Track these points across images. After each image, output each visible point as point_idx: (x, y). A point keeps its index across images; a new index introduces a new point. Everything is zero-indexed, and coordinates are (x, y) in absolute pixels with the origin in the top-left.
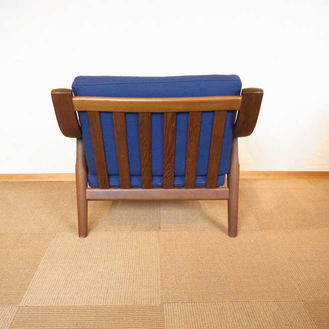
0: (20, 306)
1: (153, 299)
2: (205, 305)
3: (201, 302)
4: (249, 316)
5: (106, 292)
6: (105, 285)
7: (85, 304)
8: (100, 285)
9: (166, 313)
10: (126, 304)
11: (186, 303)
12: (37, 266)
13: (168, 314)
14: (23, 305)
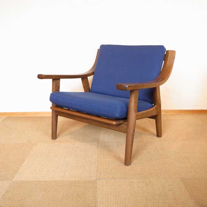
0: (13, 180)
1: (91, 177)
2: (122, 180)
4: (147, 185)
5: (64, 173)
6: (63, 170)
7: (51, 180)
8: (61, 170)
10: (75, 180)
11: (111, 179)
12: (24, 160)
13: (99, 184)
14: (15, 180)
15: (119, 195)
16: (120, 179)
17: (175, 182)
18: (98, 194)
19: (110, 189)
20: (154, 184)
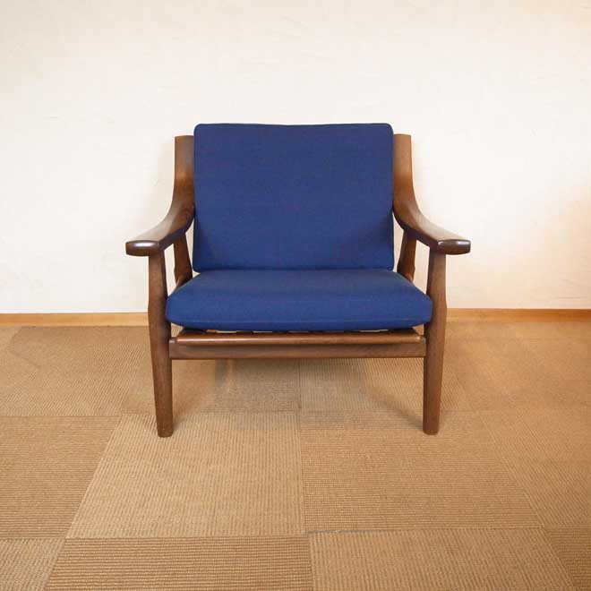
0: (68, 537)
1: (292, 527)
2: (379, 534)
3: (372, 531)
4: (452, 553)
5: (212, 514)
6: (209, 503)
7: (176, 535)
8: (201, 504)
9: (314, 549)
10: (245, 534)
11: (347, 531)
12: (92, 472)
13: (316, 550)
14: (72, 537)
15: (376, 583)
16: (375, 533)
17: (529, 541)
18: (317, 581)
19: (349, 563)
20: (471, 547)
